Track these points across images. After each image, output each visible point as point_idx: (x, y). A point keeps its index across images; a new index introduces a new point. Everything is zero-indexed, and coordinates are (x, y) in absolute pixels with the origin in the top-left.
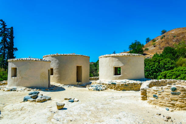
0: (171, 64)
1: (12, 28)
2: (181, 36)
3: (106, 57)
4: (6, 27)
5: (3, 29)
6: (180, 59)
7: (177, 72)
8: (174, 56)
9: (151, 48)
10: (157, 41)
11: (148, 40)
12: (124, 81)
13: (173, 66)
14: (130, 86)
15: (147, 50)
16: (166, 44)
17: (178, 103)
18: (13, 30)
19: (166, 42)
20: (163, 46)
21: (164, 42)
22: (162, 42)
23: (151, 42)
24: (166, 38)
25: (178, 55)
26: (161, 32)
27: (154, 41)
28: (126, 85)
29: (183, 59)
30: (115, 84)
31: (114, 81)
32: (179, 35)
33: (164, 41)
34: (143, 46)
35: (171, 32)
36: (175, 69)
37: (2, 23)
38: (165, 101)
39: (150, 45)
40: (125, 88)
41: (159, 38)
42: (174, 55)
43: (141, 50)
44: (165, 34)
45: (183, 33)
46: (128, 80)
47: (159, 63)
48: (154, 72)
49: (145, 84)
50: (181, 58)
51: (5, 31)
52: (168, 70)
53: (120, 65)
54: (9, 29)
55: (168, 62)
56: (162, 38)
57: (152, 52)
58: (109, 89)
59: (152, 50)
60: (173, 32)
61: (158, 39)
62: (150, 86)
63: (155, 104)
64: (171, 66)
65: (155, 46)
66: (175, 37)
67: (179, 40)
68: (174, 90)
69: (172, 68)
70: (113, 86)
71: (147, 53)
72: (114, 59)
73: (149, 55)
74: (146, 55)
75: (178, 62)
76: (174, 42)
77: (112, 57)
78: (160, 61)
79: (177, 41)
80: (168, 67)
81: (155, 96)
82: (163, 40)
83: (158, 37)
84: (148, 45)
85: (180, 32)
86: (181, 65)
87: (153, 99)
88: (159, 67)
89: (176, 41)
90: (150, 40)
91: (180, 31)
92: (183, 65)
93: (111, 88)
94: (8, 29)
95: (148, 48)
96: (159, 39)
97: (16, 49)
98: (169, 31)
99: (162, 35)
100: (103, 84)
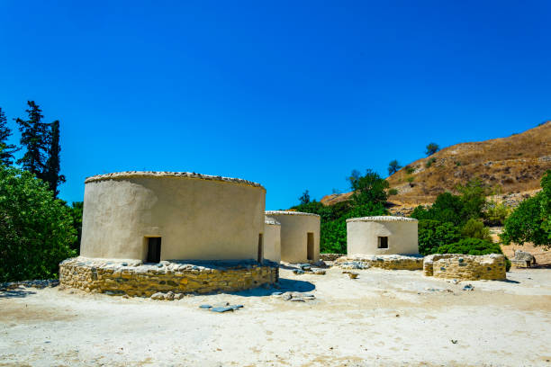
0: (455, 233)
1: (57, 123)
2: (473, 165)
3: (366, 221)
4: (42, 121)
5: (32, 126)
6: (470, 221)
7: (464, 247)
8: (458, 215)
9: (404, 189)
10: (417, 172)
11: (394, 168)
12: (393, 256)
13: (457, 236)
14: (403, 263)
15: (394, 193)
16: (439, 180)
17: (465, 274)
18: (60, 129)
19: (438, 177)
20: (432, 187)
21: (433, 177)
22: (428, 176)
23: (402, 174)
24: (437, 164)
25: (465, 212)
26: (427, 148)
27: (409, 170)
28: (397, 262)
29: (475, 221)
30: (382, 261)
31: (379, 257)
32: (468, 161)
33: (435, 173)
34: (386, 184)
35: (449, 152)
36: (461, 241)
37: (31, 109)
38: (453, 273)
39: (400, 180)
40: (396, 265)
41: (422, 163)
42: (457, 211)
43: (380, 195)
44: (435, 155)
45: (477, 156)
46: (398, 256)
47: (434, 230)
48: (425, 247)
49: (428, 259)
50: (472, 219)
51: (35, 131)
52: (449, 243)
53: (387, 233)
54: (49, 125)
55: (450, 230)
56: (428, 166)
57: (406, 199)
58: (374, 268)
59: (407, 194)
60: (454, 152)
61: (418, 167)
62: (436, 259)
63: (442, 277)
64: (454, 236)
65: (412, 186)
66: (459, 165)
67: (468, 173)
68: (462, 261)
69: (456, 240)
70: (379, 263)
71: (395, 202)
72: (378, 224)
73: (401, 208)
74: (394, 208)
75: (465, 228)
76: (457, 177)
77: (376, 221)
78: (437, 228)
79: (464, 175)
80: (449, 238)
81: (442, 269)
82: (432, 169)
83: (419, 161)
84: (395, 180)
85: (471, 153)
86: (472, 235)
87: (440, 272)
88: (434, 238)
89: (462, 176)
90: (399, 167)
91: (470, 149)
92: (476, 234)
93: (377, 266)
94: (45, 125)
95: (396, 188)
96: (422, 167)
97: (63, 179)
98: (446, 149)
99: (428, 158)
100: (364, 260)
